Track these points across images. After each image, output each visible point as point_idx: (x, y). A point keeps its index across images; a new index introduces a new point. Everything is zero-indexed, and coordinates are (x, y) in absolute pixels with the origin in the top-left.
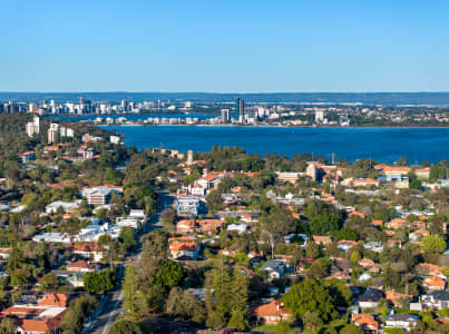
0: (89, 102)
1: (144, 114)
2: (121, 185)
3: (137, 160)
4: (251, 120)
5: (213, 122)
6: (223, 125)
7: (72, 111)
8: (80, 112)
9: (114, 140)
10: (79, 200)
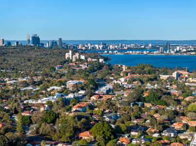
0: (105, 44)
2: (85, 79)
4: (172, 52)
5: (155, 53)
6: (160, 54)
7: (97, 48)
8: (101, 49)
9: (101, 60)
10: (63, 86)
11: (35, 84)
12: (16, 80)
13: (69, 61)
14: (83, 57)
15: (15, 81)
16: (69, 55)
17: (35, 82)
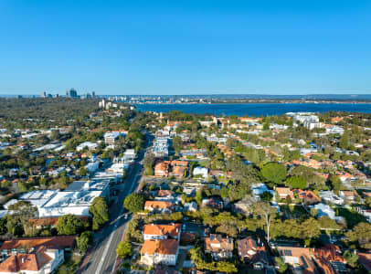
1: (146, 100)
2: (127, 130)
3: (139, 116)
4: (179, 102)
5: (167, 103)
6: (171, 104)
9: (132, 108)
10: (99, 142)
11: (61, 138)
12: (37, 132)
13: (102, 109)
14: (115, 106)
15: (34, 134)
16: (102, 104)
17: (61, 135)
